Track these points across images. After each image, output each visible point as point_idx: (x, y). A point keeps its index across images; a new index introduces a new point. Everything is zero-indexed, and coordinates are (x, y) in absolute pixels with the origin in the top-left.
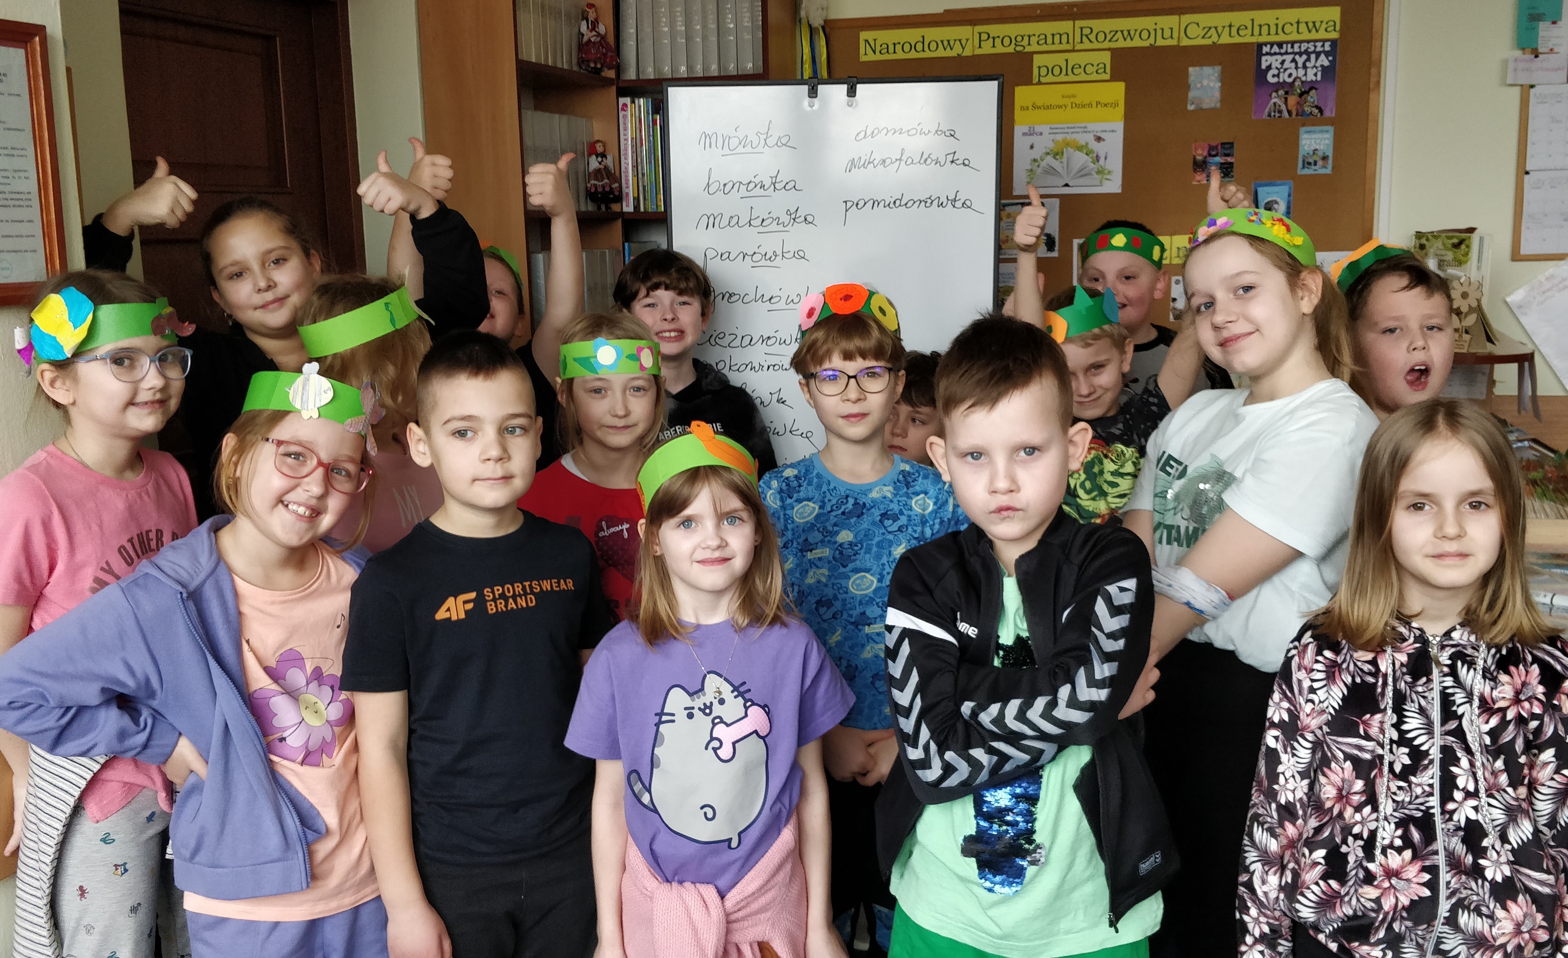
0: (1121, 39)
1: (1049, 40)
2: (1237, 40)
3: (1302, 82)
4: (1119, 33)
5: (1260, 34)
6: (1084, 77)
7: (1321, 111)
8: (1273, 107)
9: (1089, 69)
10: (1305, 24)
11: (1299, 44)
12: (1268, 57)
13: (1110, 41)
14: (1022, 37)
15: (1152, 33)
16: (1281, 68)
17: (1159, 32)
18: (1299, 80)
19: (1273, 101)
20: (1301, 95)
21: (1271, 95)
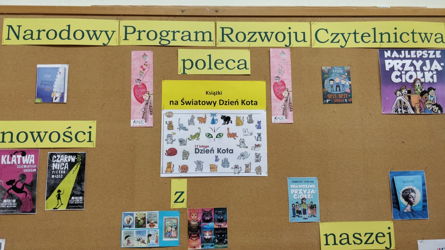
0: (259, 39)
1: (193, 37)
2: (362, 45)
3: (422, 83)
4: (257, 34)
5: (382, 41)
6: (225, 71)
7: (440, 108)
8: (398, 104)
9: (231, 64)
10: (418, 34)
11: (414, 52)
12: (390, 61)
13: (249, 41)
14: (167, 32)
15: (287, 36)
16: (403, 70)
17: (293, 35)
18: (419, 81)
19: (398, 98)
20: (422, 94)
21: (396, 94)
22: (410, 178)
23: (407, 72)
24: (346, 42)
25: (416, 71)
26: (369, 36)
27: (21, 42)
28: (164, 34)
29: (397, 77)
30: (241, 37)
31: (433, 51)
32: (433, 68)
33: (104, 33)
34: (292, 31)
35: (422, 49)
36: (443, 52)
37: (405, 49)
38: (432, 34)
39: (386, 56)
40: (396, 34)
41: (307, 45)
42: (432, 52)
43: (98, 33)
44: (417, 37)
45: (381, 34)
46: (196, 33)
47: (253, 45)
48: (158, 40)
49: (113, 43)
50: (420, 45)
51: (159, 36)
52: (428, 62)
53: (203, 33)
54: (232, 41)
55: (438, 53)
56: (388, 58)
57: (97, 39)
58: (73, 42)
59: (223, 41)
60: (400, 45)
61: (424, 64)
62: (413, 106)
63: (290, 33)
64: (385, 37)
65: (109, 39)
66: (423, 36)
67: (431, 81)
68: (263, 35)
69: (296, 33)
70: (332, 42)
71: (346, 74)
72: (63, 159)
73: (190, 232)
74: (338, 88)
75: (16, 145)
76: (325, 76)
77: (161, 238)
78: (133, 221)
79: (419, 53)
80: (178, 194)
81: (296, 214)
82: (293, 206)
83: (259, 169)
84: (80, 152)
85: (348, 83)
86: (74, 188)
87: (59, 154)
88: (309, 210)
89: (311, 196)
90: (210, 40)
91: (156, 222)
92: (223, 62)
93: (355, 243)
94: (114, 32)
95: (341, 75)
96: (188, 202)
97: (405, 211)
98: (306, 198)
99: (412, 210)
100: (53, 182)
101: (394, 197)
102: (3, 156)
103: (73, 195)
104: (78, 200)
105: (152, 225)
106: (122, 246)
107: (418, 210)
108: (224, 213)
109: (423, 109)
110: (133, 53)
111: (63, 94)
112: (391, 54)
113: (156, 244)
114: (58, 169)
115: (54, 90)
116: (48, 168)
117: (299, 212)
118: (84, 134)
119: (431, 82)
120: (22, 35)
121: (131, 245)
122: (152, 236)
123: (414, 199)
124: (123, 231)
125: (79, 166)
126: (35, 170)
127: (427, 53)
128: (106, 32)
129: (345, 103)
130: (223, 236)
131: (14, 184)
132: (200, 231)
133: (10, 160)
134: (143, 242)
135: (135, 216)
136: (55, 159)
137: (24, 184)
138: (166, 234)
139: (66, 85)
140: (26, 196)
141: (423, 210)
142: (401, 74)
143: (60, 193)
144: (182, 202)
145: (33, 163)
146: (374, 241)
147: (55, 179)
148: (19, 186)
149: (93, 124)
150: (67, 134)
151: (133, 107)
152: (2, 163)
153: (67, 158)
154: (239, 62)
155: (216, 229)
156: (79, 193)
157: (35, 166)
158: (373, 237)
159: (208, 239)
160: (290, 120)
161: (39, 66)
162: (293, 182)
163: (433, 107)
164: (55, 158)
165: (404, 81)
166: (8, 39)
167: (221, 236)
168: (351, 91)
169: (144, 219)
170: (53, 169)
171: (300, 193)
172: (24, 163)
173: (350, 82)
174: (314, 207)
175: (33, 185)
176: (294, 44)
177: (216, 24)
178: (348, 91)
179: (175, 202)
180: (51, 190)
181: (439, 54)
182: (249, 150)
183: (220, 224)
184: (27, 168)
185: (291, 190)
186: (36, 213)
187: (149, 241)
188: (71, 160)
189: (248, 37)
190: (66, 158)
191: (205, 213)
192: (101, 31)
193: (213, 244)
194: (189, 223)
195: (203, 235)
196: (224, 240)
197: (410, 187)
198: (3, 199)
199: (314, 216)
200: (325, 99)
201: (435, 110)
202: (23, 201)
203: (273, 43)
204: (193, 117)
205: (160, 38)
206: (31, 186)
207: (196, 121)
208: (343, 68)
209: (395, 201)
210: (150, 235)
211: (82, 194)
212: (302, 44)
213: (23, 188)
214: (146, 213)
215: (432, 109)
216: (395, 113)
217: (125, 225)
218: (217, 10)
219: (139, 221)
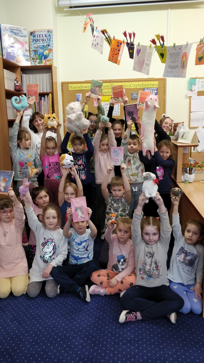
2: (140, 87)
15: (125, 86)
17: (126, 85)
24: (137, 87)
26: (142, 85)
27: (73, 89)
32: (155, 92)
36: (157, 88)
38: (155, 84)
40: (147, 84)
42: (155, 88)
43: (87, 87)
44: (152, 85)
50: (152, 87)
52: (154, 91)
53: (107, 86)
58: (82, 89)
60: (148, 87)
61: (153, 91)
64: (145, 85)
65: (89, 88)
66: (153, 85)
70: (134, 87)
76: (132, 94)
79: (152, 89)
83: (118, 114)
85: (137, 96)
90: (109, 87)
94: (90, 86)
95: (135, 94)
111: (81, 100)
112: (146, 89)
115: (79, 99)
129: (136, 100)
139: (82, 98)
151: (94, 102)
161: (76, 94)
166: (70, 89)
177: (110, 83)
182: (116, 110)
200: (132, 99)
204: (106, 104)
207: (106, 105)
212: (128, 87)
218: (110, 80)
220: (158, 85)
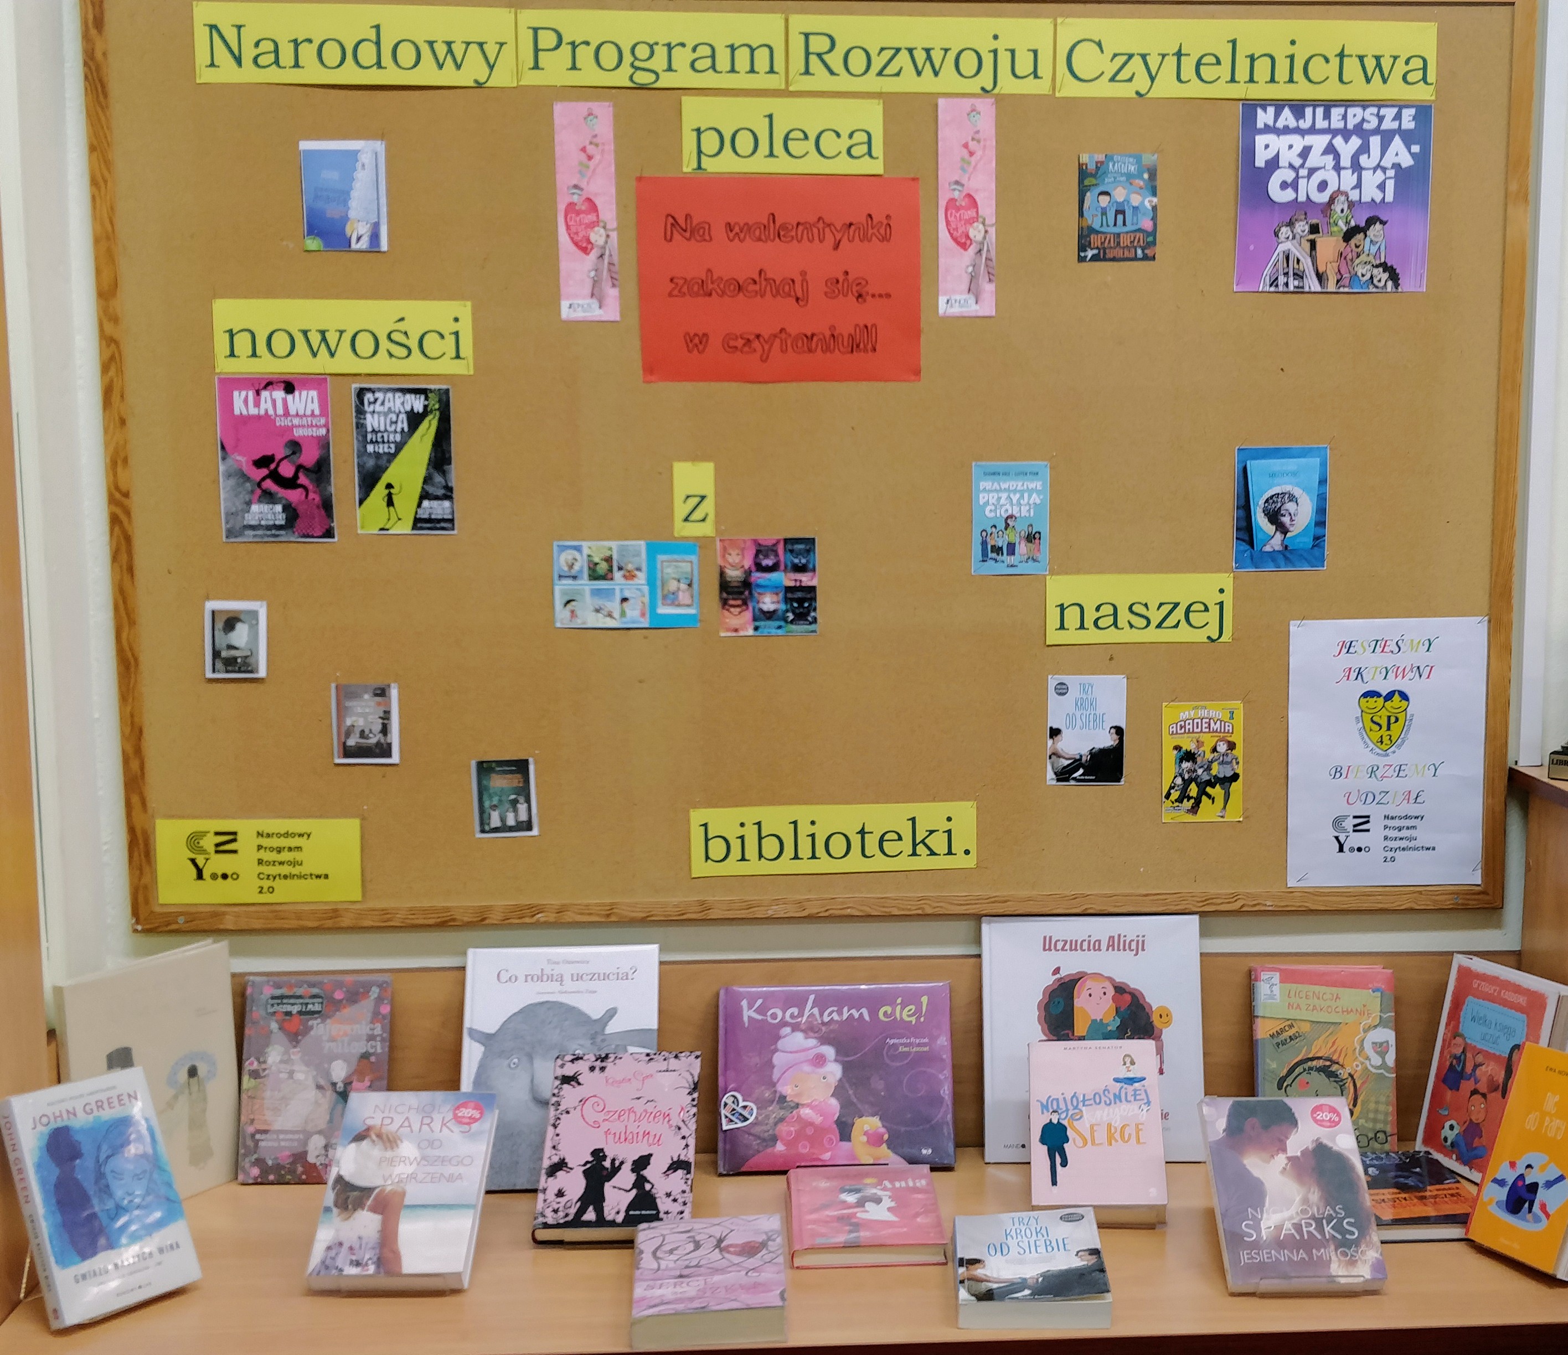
0: (908, 69)
1: (723, 61)
3: (1351, 205)
6: (814, 165)
7: (1394, 276)
8: (1281, 265)
9: (829, 143)
10: (1357, 60)
11: (1342, 110)
12: (1270, 138)
13: (880, 73)
14: (651, 46)
15: (988, 60)
16: (1302, 166)
17: (1004, 59)
18: (1342, 198)
19: (1281, 248)
20: (1348, 236)
21: (1276, 235)
22: (1291, 464)
23: (1312, 171)
24: (1152, 79)
25: (1338, 168)
26: (1218, 62)
27: (249, 74)
28: (642, 52)
29: (1284, 185)
30: (857, 60)
31: (1395, 110)
32: (1387, 162)
33: (474, 49)
34: (1001, 45)
35: (1364, 104)
36: (1423, 112)
37: (1315, 103)
38: (1395, 58)
39: (1260, 125)
40: (1292, 57)
41: (1040, 87)
43: (458, 49)
44: (1352, 66)
45: (1252, 59)
46: (733, 48)
47: (888, 85)
48: (626, 69)
49: (502, 78)
50: (1358, 90)
51: (628, 58)
52: (1375, 141)
53: (752, 50)
54: (832, 73)
55: (1408, 114)
56: (1268, 129)
57: (458, 67)
58: (391, 76)
59: (807, 72)
60: (1302, 90)
61: (1364, 149)
62: (1321, 270)
63: (995, 52)
65: (491, 67)
67: (1378, 197)
68: (920, 56)
69: (1013, 52)
70: (1112, 79)
71: (1146, 176)
72: (392, 404)
73: (725, 595)
74: (1120, 217)
75: (267, 366)
76: (1087, 182)
77: (653, 606)
78: (581, 565)
79: (1355, 114)
80: (695, 501)
81: (990, 555)
82: (984, 534)
84: (432, 387)
85: (1149, 202)
86: (427, 480)
87: (380, 390)
88: (1023, 543)
89: (1029, 511)
90: (772, 71)
91: (639, 569)
92: (806, 137)
93: (1131, 626)
94: (502, 44)
95: (1129, 177)
96: (718, 522)
97: (1268, 548)
98: (1017, 515)
99: (1286, 547)
100: (371, 463)
101: (1242, 513)
102: (236, 393)
103: (425, 496)
104: (439, 508)
105: (630, 576)
106: (558, 625)
107: (1301, 545)
108: (808, 551)
109: (1346, 279)
110: (558, 108)
111: (376, 227)
112: (1276, 121)
113: (642, 620)
114: (382, 429)
115: (352, 214)
116: (357, 427)
117: (997, 550)
118: (442, 336)
119: (1378, 200)
120: (248, 53)
121: (579, 621)
122: (631, 602)
123: (1292, 520)
124: (557, 589)
125: (435, 423)
126: (323, 432)
127: (1378, 115)
128: (481, 45)
129: (1135, 259)
130: (806, 605)
131: (273, 466)
132: (751, 593)
133: (257, 404)
134: (610, 615)
135: (586, 551)
136: (370, 403)
137: (299, 468)
138: (665, 597)
139: (383, 201)
140: (307, 496)
141: (1314, 546)
142: (1297, 177)
143: (392, 491)
144: (703, 520)
145: (317, 412)
146: (1179, 621)
147: (377, 455)
148: (287, 470)
149: (464, 310)
150: (397, 337)
151: (564, 266)
152: (237, 412)
153: (402, 400)
154: (851, 136)
155: (788, 589)
156: (441, 492)
157: (323, 421)
158: (1179, 613)
159: (768, 612)
160: (987, 307)
161: (305, 145)
162: (985, 474)
163: (1375, 271)
164: (372, 400)
165: (1302, 198)
166: (212, 65)
167: (801, 605)
168: (1155, 225)
169: (609, 560)
170: (369, 429)
171: (1003, 501)
172: (292, 412)
173: (1155, 200)
174: (1035, 538)
175: (321, 470)
176: (1008, 85)
177: (787, 20)
178: (1147, 225)
179: (686, 520)
180: (369, 481)
181: (1411, 118)
183: (799, 576)
184: (303, 426)
185: (981, 496)
186: (336, 539)
187: (623, 614)
188: (412, 409)
189: (877, 64)
190: (398, 402)
191: (761, 550)
192: (468, 44)
193: (782, 623)
194: (722, 574)
195: (758, 602)
196: (808, 614)
197: (1287, 488)
198: (249, 504)
199: (1034, 560)
200: (1082, 248)
201: (1380, 281)
202: (301, 510)
203: (948, 81)
205: (632, 65)
206: (316, 472)
208: (1138, 159)
209: (1244, 524)
210: (624, 600)
211: (448, 494)
212: (1029, 87)
213: (296, 476)
214: (614, 544)
215: (1372, 277)
216: (1267, 288)
217: (562, 574)
219: (596, 564)
220: (1431, 77)
